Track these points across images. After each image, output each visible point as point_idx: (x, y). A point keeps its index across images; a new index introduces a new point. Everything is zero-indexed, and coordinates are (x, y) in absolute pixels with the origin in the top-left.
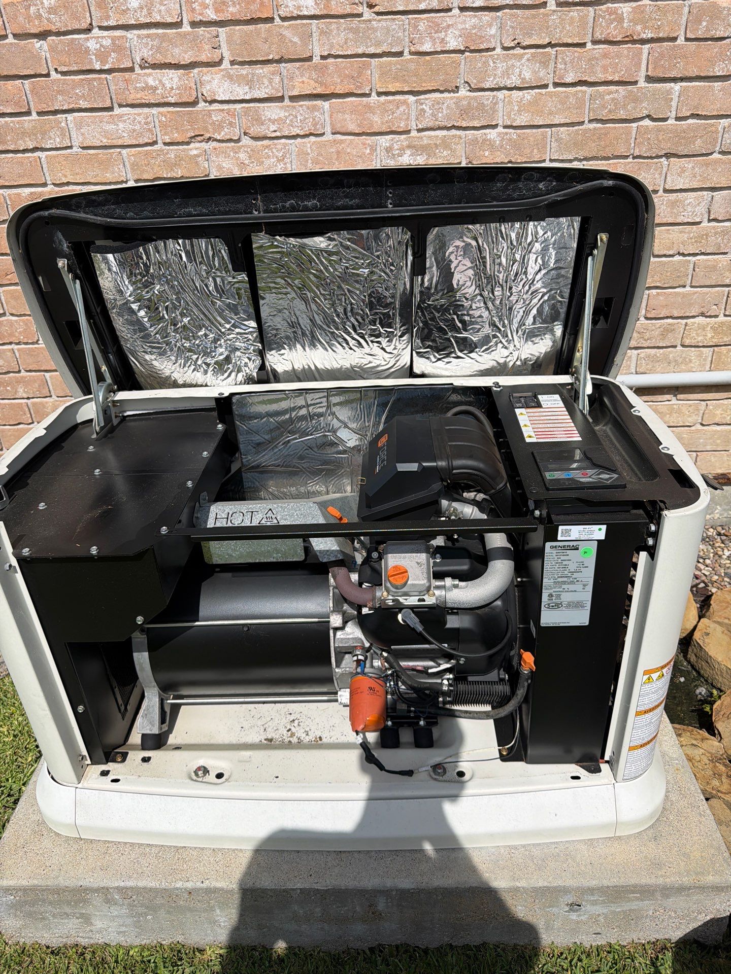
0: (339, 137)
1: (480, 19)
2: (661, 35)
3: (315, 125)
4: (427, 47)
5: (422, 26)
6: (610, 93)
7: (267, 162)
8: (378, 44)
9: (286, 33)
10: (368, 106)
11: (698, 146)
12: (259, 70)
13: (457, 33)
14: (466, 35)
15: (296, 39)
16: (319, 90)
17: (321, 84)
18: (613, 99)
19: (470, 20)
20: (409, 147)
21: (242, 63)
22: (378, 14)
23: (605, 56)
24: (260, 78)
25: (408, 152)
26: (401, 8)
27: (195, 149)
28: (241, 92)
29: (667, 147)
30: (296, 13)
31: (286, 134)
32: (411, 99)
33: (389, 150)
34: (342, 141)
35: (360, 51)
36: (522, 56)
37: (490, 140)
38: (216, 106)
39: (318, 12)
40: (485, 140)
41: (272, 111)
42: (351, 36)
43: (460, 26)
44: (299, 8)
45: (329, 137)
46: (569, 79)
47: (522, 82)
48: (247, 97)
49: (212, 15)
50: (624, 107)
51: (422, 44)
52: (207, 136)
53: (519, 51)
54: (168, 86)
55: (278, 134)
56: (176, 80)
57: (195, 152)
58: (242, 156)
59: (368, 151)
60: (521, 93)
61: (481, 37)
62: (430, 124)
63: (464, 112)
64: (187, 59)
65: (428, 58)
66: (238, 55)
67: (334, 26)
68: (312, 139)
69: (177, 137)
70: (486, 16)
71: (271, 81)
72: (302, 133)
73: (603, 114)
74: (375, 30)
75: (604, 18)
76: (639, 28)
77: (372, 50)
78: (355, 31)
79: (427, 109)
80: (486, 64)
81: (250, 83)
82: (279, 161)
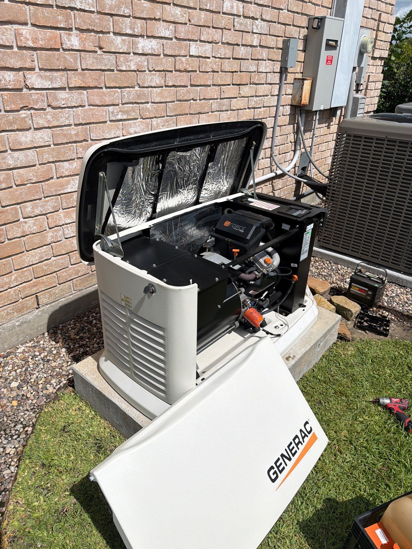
0: (91, 107)
1: (141, 58)
2: (194, 69)
3: (82, 101)
4: (124, 68)
5: (122, 59)
6: (182, 90)
7: (61, 120)
8: (106, 65)
9: (67, 57)
10: (103, 93)
11: (206, 110)
12: (55, 74)
13: (134, 63)
14: (137, 64)
15: (72, 60)
16: (83, 85)
17: (84, 82)
18: (183, 92)
19: (138, 58)
20: (120, 111)
21: (46, 70)
22: (104, 52)
23: (180, 76)
24: (56, 78)
25: (120, 113)
26: (113, 51)
27: (23, 114)
28: (47, 84)
30: (71, 48)
31: (69, 105)
32: (119, 90)
33: (113, 113)
34: (93, 109)
35: (99, 68)
36: (156, 74)
37: (148, 108)
38: (33, 91)
39: (80, 49)
40: (146, 108)
41: (62, 95)
42: (95, 61)
43: (135, 61)
44: (72, 45)
45: (87, 107)
46: (170, 84)
47: (157, 85)
48: (50, 87)
49: (30, 44)
50: (186, 95)
51: (122, 66)
52: (30, 106)
53: (154, 72)
54: (8, 79)
55: (65, 106)
56: (12, 76)
57: (24, 116)
58: (49, 117)
59: (105, 113)
60: (156, 89)
61: (142, 66)
62: (127, 101)
63: (139, 96)
64: (18, 65)
65: (124, 73)
66: (44, 65)
67: (87, 56)
68: (80, 108)
69: (13, 107)
70: (144, 58)
71: (61, 79)
72: (76, 105)
73: (181, 98)
74: (104, 59)
75: (178, 62)
76: (188, 66)
77: (103, 68)
78: (96, 59)
79: (126, 94)
80: (144, 76)
81: (51, 80)
82: (66, 119)
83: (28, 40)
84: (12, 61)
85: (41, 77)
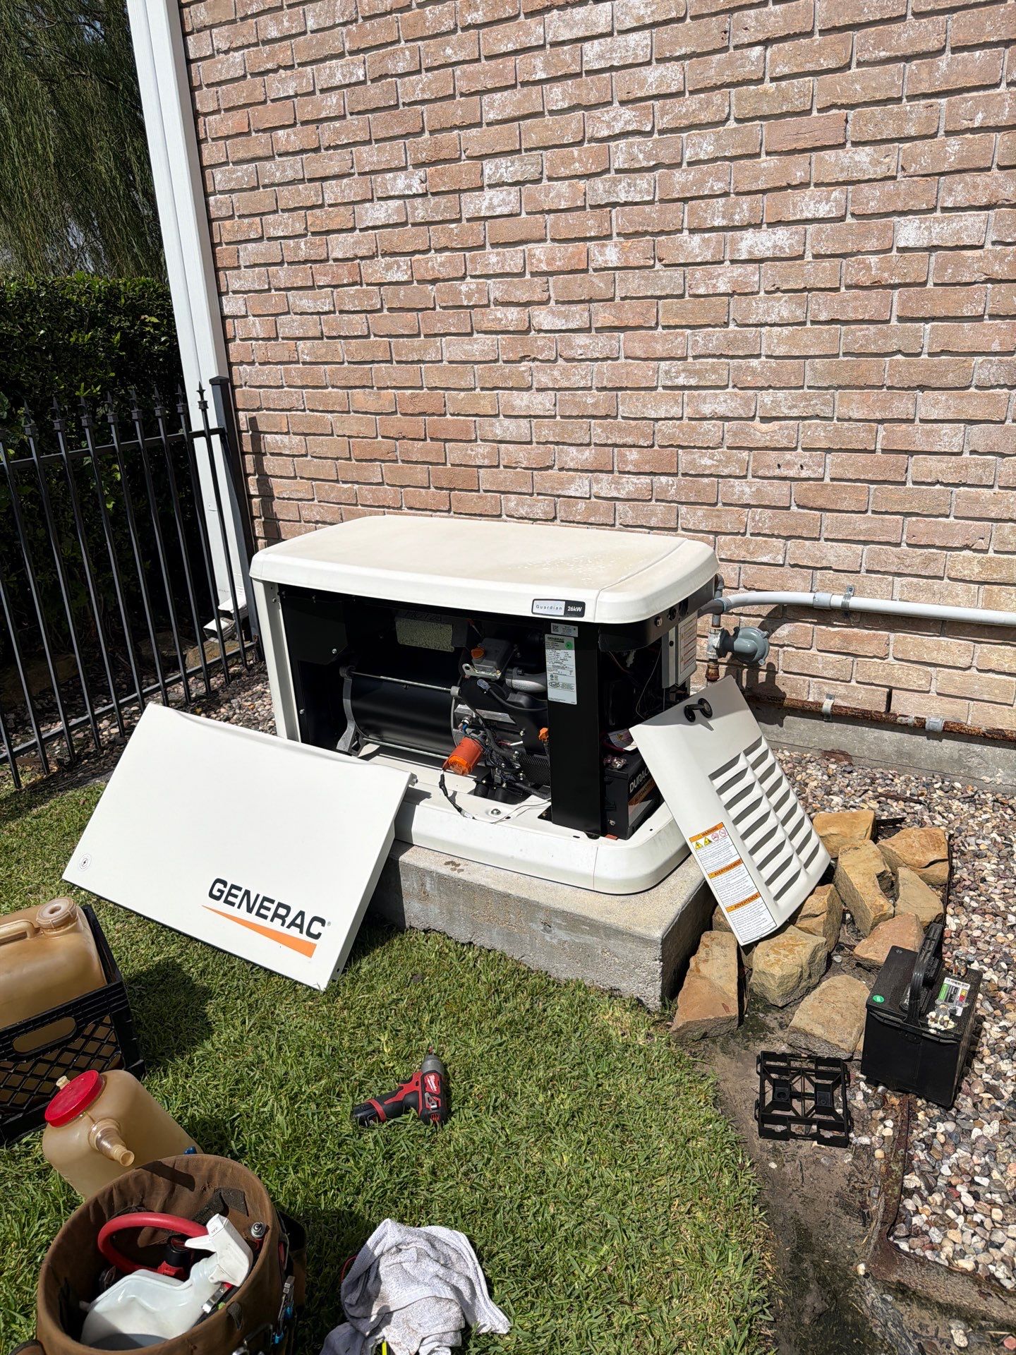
0: (630, 361)
1: (745, 269)
3: (611, 351)
4: (702, 291)
5: (698, 275)
6: (862, 330)
7: (573, 379)
8: (663, 288)
9: (596, 280)
10: (653, 337)
12: (574, 308)
13: (726, 280)
14: (734, 281)
15: (601, 285)
16: (616, 324)
17: (618, 318)
19: (738, 270)
20: (683, 371)
21: (563, 303)
22: (666, 266)
23: (856, 298)
24: (574, 313)
25: (683, 375)
26: (682, 261)
27: (524, 366)
28: (560, 324)
29: (918, 380)
30: (604, 265)
31: (589, 357)
32: (689, 331)
33: (667, 372)
34: (631, 365)
35: (649, 294)
36: (780, 298)
37: (752, 367)
38: (542, 335)
39: (619, 265)
40: (748, 367)
41: (581, 339)
42: (642, 282)
43: (729, 275)
44: (606, 262)
45: (622, 360)
46: (822, 318)
47: (781, 320)
48: (564, 328)
49: (544, 267)
50: (875, 342)
51: (698, 288)
52: (533, 356)
53: (779, 294)
54: (510, 318)
55: (583, 357)
56: (516, 314)
57: (523, 369)
58: (556, 373)
59: (651, 373)
60: (779, 329)
61: (746, 283)
62: (703, 352)
63: (730, 343)
64: (525, 298)
65: (702, 299)
66: (560, 296)
67: (630, 275)
68: (610, 362)
69: (512, 356)
70: (751, 268)
71: (581, 315)
72: (601, 357)
73: (856, 348)
74: (661, 278)
75: (853, 267)
76: (886, 275)
77: (658, 293)
78: (646, 279)
79: (700, 340)
80: (749, 304)
81: (566, 317)
82: (582, 378)
83: (541, 261)
84: (518, 293)
85: (553, 313)
